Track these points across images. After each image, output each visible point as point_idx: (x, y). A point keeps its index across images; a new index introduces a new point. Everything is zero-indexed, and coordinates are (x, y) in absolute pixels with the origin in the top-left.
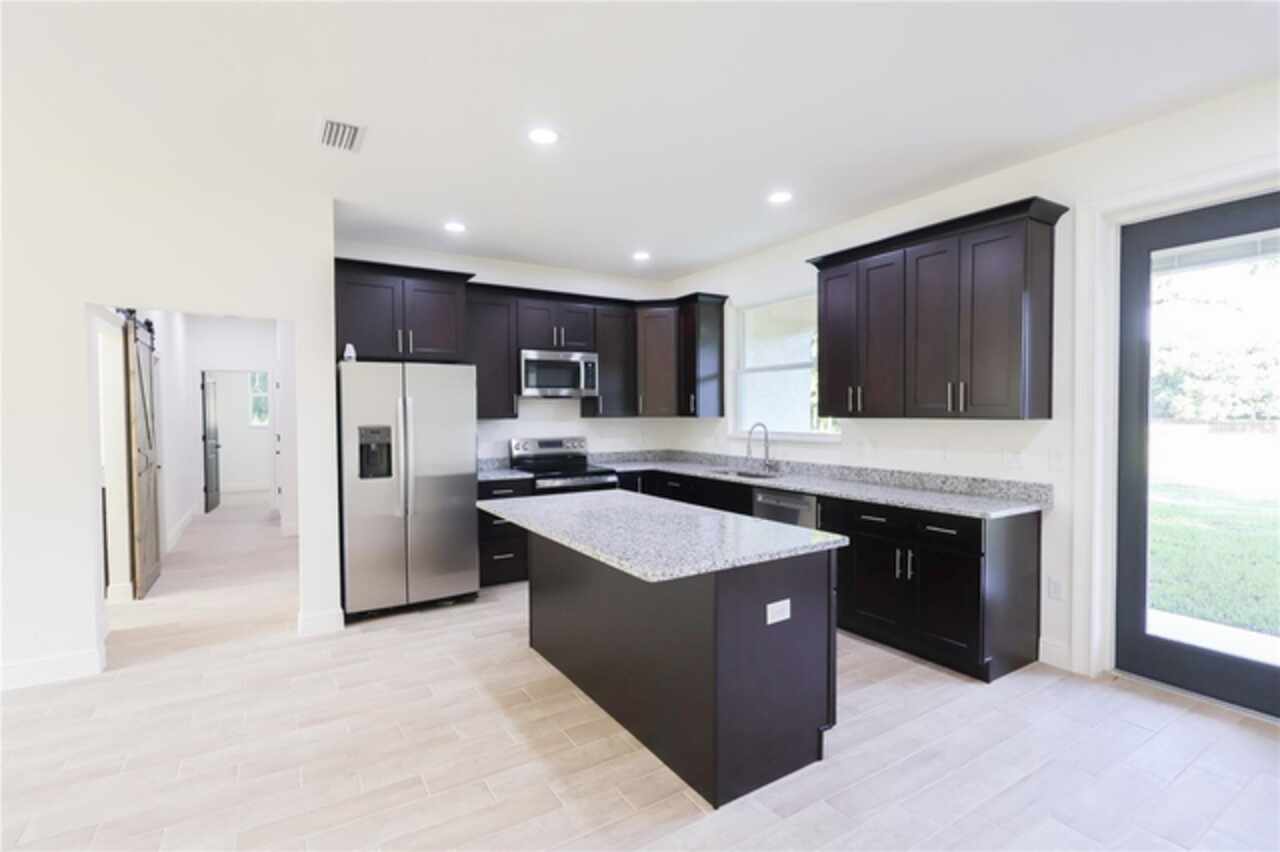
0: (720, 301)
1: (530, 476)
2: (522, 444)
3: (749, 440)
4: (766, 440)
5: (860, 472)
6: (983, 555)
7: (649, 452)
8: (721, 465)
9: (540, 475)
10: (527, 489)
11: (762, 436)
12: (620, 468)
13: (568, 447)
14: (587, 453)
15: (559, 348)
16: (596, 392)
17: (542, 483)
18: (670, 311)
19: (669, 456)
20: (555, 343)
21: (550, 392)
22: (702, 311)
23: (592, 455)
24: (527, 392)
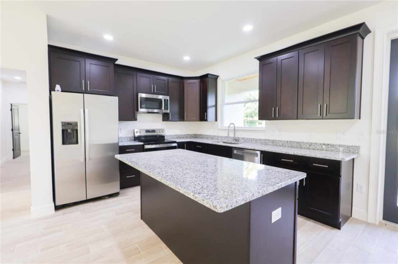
0: (216, 78)
1: (142, 143)
2: (139, 131)
3: (228, 130)
4: (235, 130)
5: (273, 141)
6: (341, 176)
7: (188, 135)
8: (216, 139)
9: (146, 143)
10: (141, 149)
11: (233, 129)
12: (178, 141)
13: (157, 133)
14: (165, 135)
15: (154, 93)
16: (168, 111)
17: (147, 147)
18: (197, 81)
19: (196, 136)
20: (152, 91)
21: (150, 110)
22: (210, 81)
23: (166, 136)
24: (141, 110)
